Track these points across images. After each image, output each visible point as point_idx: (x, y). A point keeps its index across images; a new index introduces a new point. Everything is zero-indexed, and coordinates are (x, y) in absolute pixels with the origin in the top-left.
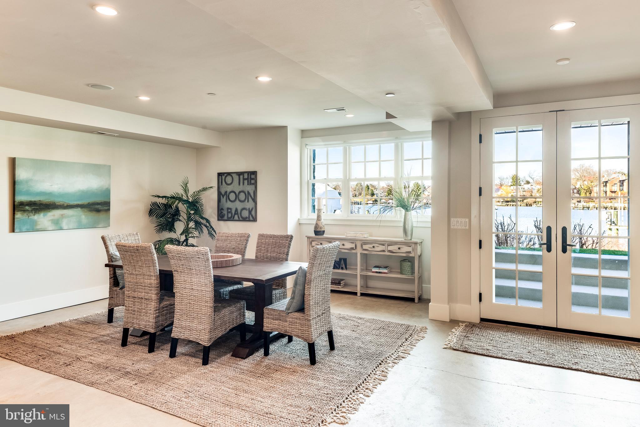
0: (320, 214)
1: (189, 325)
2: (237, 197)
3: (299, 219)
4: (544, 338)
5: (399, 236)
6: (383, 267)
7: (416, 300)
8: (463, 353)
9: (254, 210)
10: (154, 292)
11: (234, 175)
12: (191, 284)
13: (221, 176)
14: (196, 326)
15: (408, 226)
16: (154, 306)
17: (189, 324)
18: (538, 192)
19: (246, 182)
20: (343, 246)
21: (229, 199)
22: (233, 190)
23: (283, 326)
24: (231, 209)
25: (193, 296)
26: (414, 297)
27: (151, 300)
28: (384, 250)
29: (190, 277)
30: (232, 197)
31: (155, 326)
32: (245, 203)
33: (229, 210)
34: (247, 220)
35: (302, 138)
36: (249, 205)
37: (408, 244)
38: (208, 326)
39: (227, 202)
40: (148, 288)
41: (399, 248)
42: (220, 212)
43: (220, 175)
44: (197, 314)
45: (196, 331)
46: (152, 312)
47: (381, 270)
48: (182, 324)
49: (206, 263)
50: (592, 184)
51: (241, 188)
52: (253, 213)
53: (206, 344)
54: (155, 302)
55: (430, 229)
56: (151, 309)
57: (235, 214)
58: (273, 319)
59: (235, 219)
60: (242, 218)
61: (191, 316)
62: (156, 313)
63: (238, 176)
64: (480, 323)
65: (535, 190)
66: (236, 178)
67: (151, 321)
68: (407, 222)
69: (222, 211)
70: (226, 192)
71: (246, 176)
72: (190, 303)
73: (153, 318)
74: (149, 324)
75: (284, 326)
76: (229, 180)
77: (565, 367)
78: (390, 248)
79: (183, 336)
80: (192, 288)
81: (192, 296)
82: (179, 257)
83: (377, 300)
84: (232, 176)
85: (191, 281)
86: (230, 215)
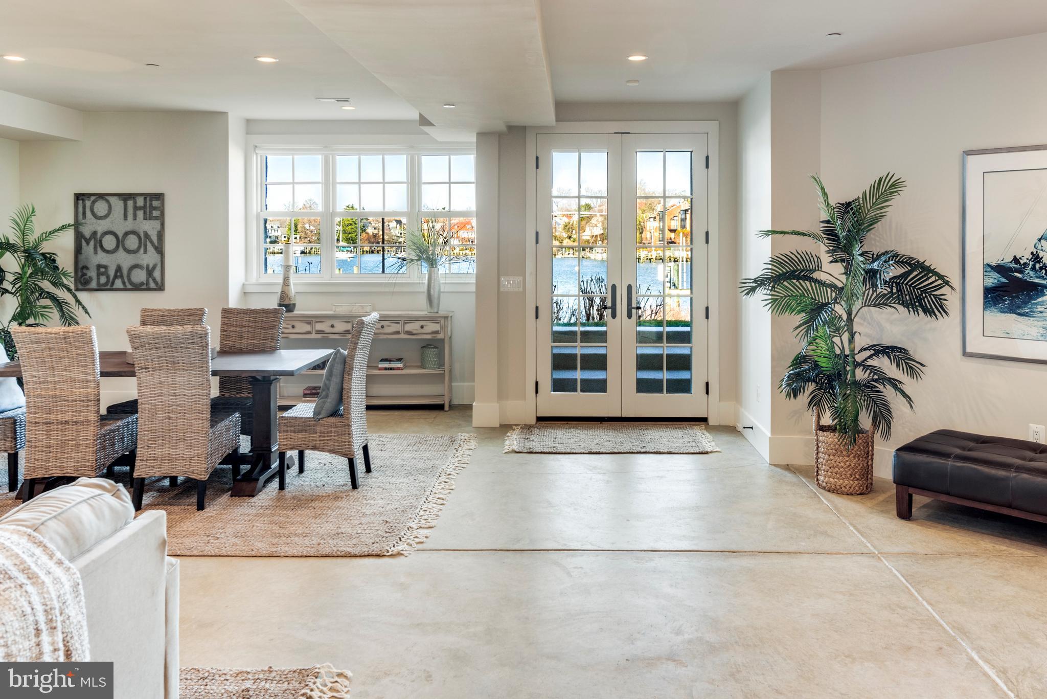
0: (288, 274)
1: (169, 454)
2: (120, 243)
3: (244, 285)
4: (610, 429)
5: (420, 307)
6: (395, 360)
7: (446, 408)
8: (528, 454)
9: (158, 268)
10: (92, 409)
11: (113, 200)
12: (173, 387)
13: (83, 200)
14: (182, 452)
15: (434, 292)
16: (94, 432)
17: (169, 451)
18: (564, 229)
19: (140, 214)
20: (331, 329)
21: (102, 247)
22: (110, 229)
23: (309, 440)
24: (106, 267)
25: (177, 406)
26: (443, 403)
27: (87, 422)
28: (399, 332)
29: (173, 376)
30: (109, 242)
31: (96, 467)
32: (138, 255)
33: (102, 270)
34: (143, 287)
35: (247, 134)
36: (149, 258)
37: (434, 320)
38: (204, 449)
39: (96, 252)
40: (80, 404)
41: (422, 327)
42: (80, 274)
43: (79, 197)
44: (184, 433)
45: (183, 460)
46: (90, 442)
47: (393, 365)
48: (155, 454)
49: (203, 350)
50: (644, 215)
51: (129, 225)
52: (157, 274)
53: (202, 476)
54: (95, 425)
55: (474, 295)
56: (87, 439)
57: (116, 277)
58: (295, 432)
59: (115, 287)
60: (131, 284)
61: (172, 437)
62: (97, 444)
63: (122, 202)
64: (536, 423)
65: (560, 226)
66: (117, 204)
67: (89, 458)
68: (432, 285)
69: (85, 271)
70: (95, 233)
71: (140, 202)
72: (169, 418)
73: (93, 453)
74: (84, 465)
75: (313, 440)
76: (101, 207)
77: (633, 451)
78: (408, 327)
79: (158, 471)
80: (174, 393)
81: (174, 405)
82: (156, 343)
83: (388, 414)
84: (108, 201)
85: (173, 381)
86: (103, 280)
